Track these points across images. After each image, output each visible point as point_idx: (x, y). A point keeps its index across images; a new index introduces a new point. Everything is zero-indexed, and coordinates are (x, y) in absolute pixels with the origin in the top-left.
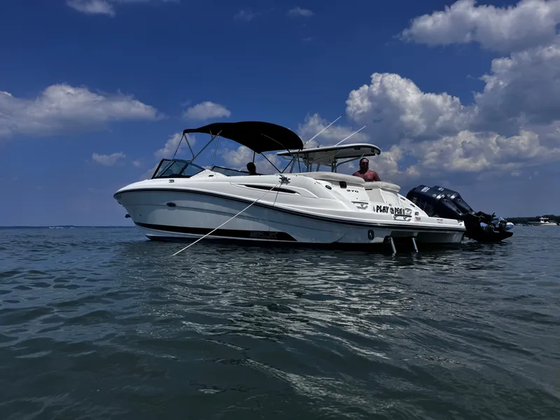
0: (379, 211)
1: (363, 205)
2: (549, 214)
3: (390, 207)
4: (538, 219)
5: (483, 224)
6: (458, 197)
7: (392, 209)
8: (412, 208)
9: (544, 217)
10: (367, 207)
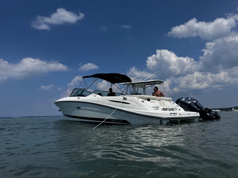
0: (164, 110)
1: (157, 108)
2: (236, 106)
3: (168, 108)
4: (231, 109)
5: (208, 114)
6: (197, 102)
7: (169, 109)
8: (177, 107)
9: (234, 107)
10: (159, 109)
